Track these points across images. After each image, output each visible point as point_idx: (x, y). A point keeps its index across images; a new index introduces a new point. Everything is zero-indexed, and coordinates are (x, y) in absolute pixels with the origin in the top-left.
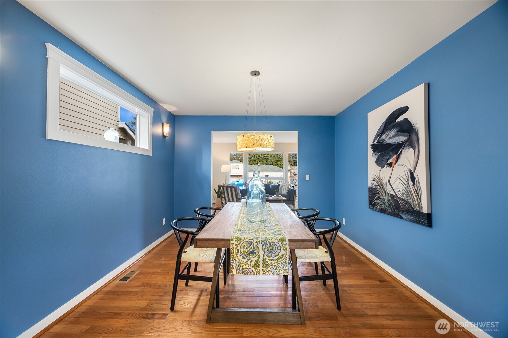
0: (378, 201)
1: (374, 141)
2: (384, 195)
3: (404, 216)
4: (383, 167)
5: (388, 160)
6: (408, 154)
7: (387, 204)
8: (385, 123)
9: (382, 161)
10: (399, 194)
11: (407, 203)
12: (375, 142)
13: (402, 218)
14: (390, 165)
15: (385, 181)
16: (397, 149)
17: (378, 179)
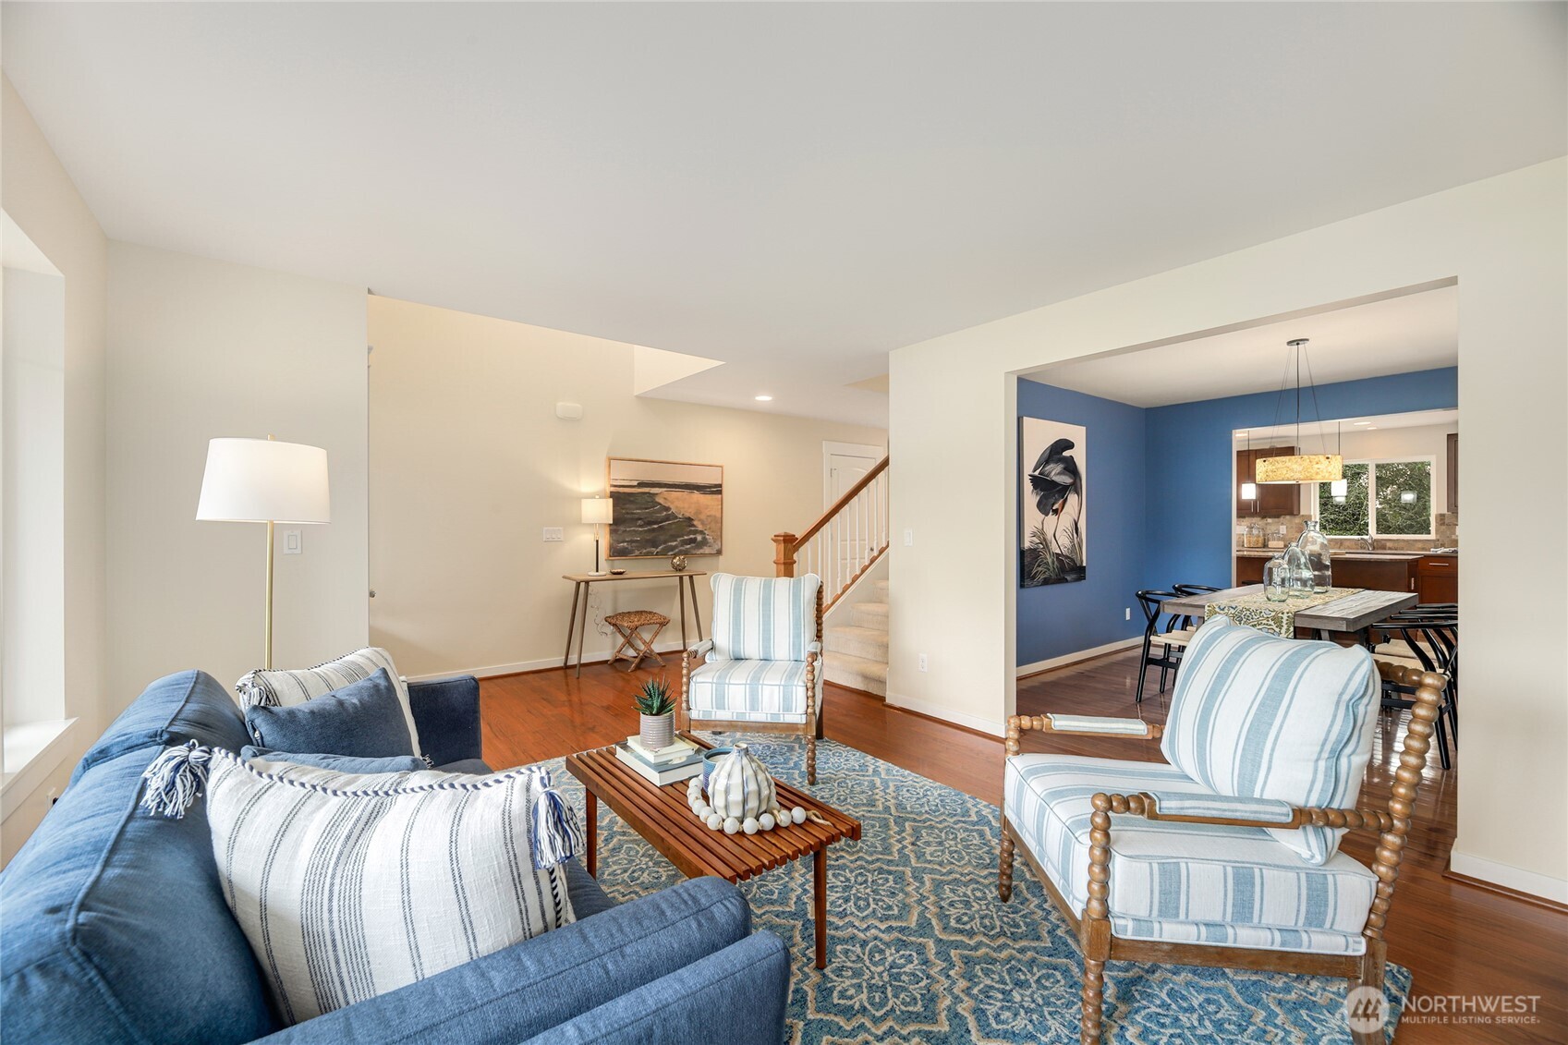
0: (1040, 569)
1: (1034, 471)
2: (1048, 557)
3: (1069, 578)
4: (1047, 515)
5: (1053, 505)
6: (1072, 499)
7: (1052, 569)
8: (1048, 451)
9: (1046, 505)
10: (1065, 552)
11: (1073, 560)
12: (1037, 473)
13: (1067, 581)
14: (1056, 512)
15: (1049, 536)
16: (1062, 491)
17: (1040, 534)
